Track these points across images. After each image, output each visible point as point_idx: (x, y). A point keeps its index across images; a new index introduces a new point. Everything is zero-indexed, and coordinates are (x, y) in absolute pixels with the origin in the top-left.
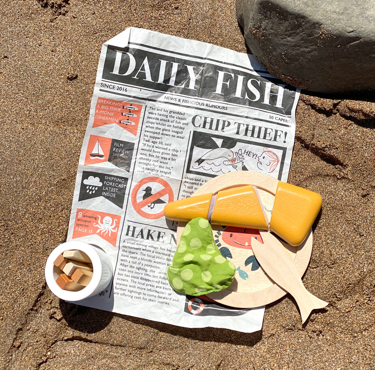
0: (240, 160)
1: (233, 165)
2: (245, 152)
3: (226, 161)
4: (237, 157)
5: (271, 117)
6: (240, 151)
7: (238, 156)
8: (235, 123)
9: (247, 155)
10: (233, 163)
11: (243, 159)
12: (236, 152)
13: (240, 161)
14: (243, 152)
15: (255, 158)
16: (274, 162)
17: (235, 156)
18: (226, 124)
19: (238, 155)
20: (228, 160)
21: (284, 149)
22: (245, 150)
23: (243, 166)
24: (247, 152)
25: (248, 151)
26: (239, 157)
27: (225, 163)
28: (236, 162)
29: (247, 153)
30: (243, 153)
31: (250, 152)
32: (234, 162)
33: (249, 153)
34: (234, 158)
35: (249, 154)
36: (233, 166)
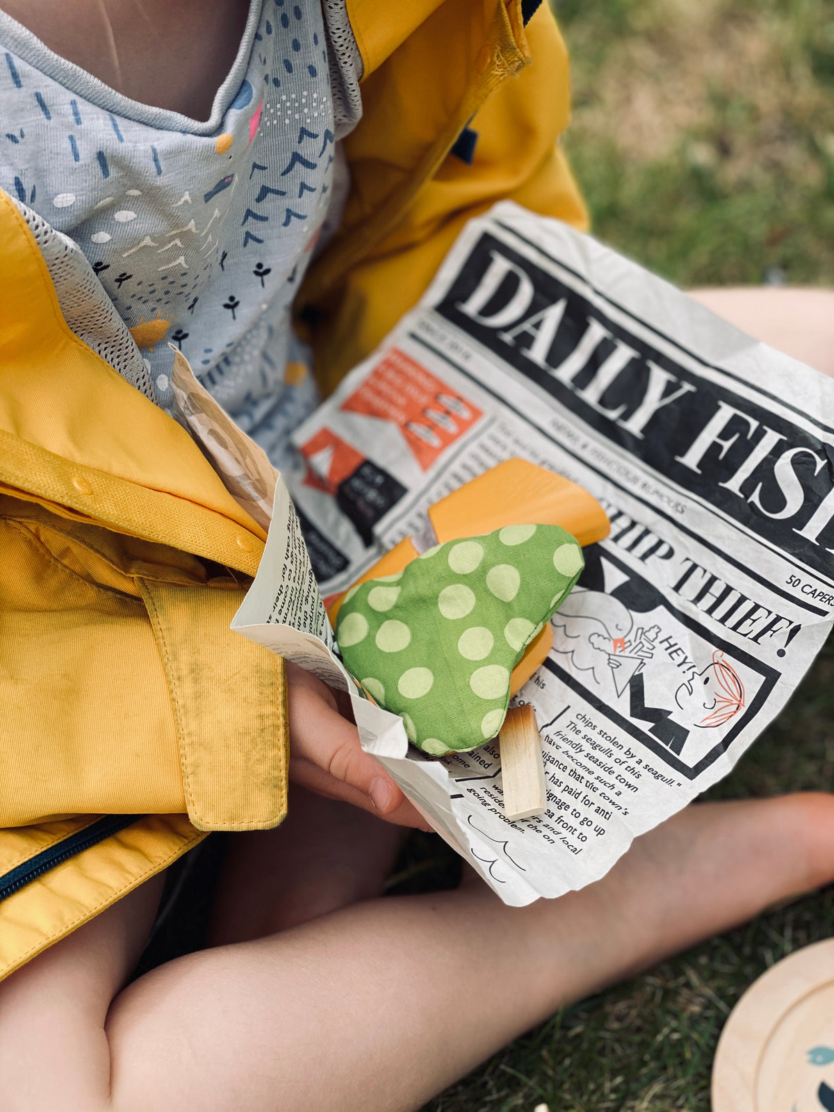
0: (640, 653)
1: (612, 657)
2: (667, 640)
3: (599, 636)
4: (638, 641)
5: (794, 579)
6: (656, 630)
7: (643, 640)
8: (687, 559)
9: (666, 649)
10: (615, 650)
11: (650, 655)
12: (643, 629)
13: (636, 656)
14: (662, 636)
15: (684, 672)
16: (728, 704)
17: (631, 637)
18: (663, 550)
19: (643, 637)
20: (606, 636)
21: (772, 677)
22: (671, 637)
23: (637, 673)
24: (672, 644)
25: (676, 644)
26: (641, 645)
27: (594, 639)
28: (626, 653)
29: (671, 646)
30: (660, 639)
31: (680, 649)
32: (621, 649)
33: (673, 649)
34: (626, 640)
35: (675, 651)
36: (610, 659)
